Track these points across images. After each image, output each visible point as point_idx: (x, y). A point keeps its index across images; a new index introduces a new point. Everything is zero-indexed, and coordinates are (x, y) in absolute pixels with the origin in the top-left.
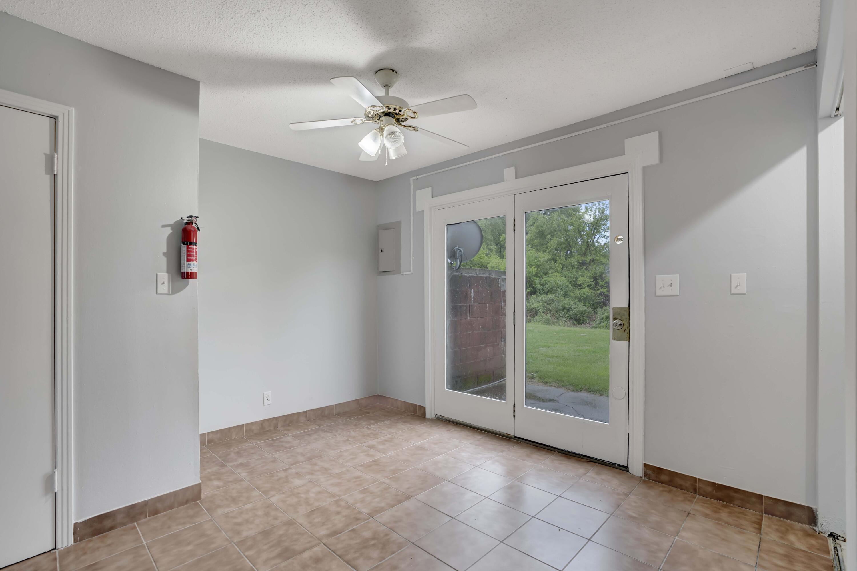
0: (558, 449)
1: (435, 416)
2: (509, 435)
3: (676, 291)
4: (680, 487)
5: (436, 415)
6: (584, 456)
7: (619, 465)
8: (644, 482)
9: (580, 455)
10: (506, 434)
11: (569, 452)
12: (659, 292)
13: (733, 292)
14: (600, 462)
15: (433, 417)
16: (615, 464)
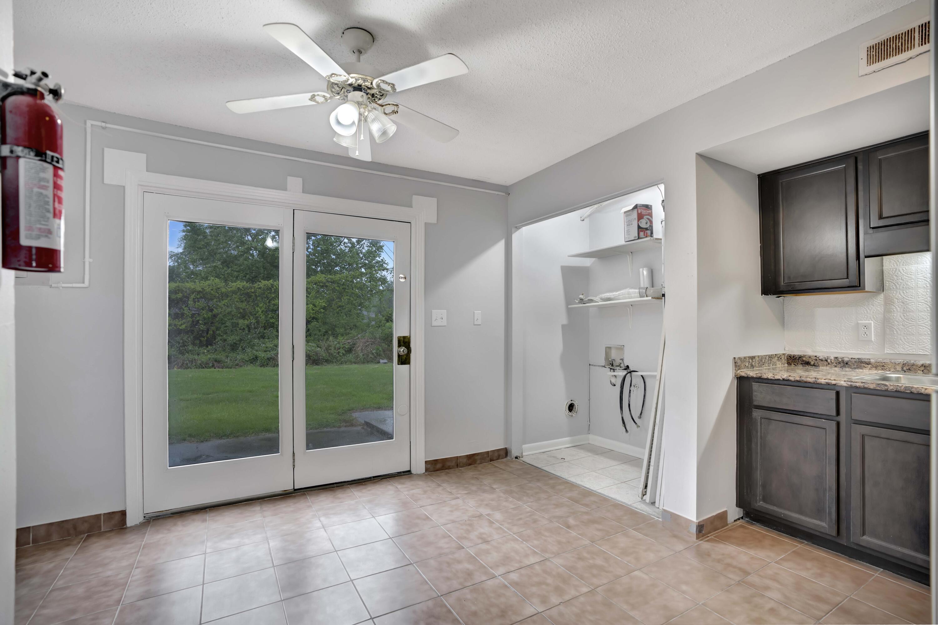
0: (348, 482)
1: (144, 517)
2: (288, 491)
3: (444, 323)
4: (449, 468)
5: (145, 515)
6: (374, 477)
7: (403, 472)
8: (426, 475)
9: (370, 478)
10: (282, 492)
11: (359, 480)
12: (434, 323)
13: (475, 324)
14: (388, 476)
15: (141, 519)
16: (401, 472)
